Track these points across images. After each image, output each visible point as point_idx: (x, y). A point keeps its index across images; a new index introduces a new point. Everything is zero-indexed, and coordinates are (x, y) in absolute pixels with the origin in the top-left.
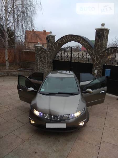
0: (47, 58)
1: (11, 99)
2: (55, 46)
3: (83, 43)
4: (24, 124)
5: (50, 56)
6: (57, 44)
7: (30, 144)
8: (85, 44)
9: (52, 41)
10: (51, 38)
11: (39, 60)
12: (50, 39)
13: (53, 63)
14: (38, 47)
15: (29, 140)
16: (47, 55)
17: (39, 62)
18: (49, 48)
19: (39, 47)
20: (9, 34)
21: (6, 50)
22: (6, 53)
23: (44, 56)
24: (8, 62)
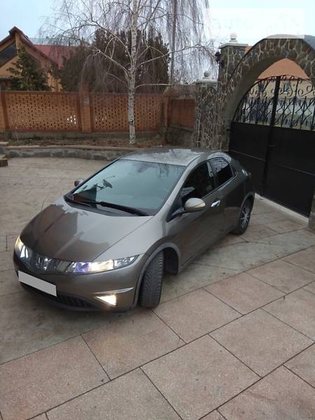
2: (234, 79)
3: (306, 62)
5: (223, 109)
6: (239, 71)
8: (309, 64)
9: (231, 63)
11: (201, 121)
13: (228, 132)
17: (200, 129)
18: (223, 85)
19: (205, 84)
20: (139, 54)
21: (131, 95)
22: (131, 103)
23: (212, 111)
24: (134, 128)
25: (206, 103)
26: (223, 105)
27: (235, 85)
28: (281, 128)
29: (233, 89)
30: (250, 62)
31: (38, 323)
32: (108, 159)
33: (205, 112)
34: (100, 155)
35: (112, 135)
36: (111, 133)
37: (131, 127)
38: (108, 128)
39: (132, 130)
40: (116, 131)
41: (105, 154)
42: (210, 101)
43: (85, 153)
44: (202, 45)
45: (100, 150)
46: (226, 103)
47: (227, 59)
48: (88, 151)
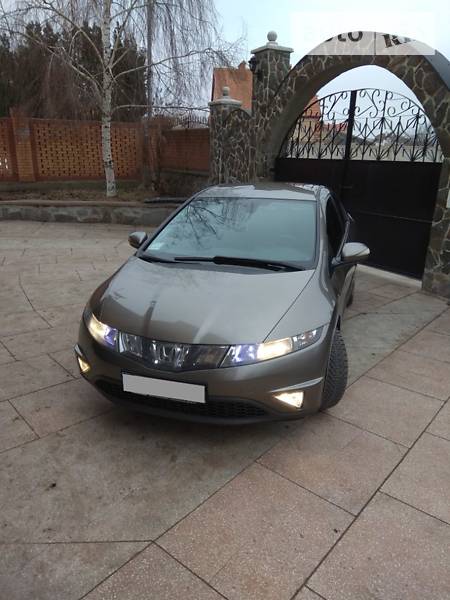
0: (253, 152)
1: (78, 291)
2: (282, 96)
3: (405, 68)
4: (71, 378)
5: (263, 140)
6: (291, 85)
7: (53, 450)
8: (411, 71)
9: (272, 74)
10: (271, 59)
11: (223, 160)
12: (265, 66)
13: (273, 173)
14: (220, 104)
15: (58, 435)
16: (252, 138)
17: (223, 171)
18: (262, 106)
19: (225, 105)
20: (116, 59)
21: (106, 122)
22: (106, 134)
23: (242, 144)
24: (112, 171)
25: (231, 133)
26: (263, 133)
27: (284, 104)
28: (362, 161)
29: (280, 110)
30: (309, 72)
31: (169, 456)
32: (79, 219)
33: (230, 146)
34: (64, 213)
35: (69, 185)
36: (67, 182)
37: (108, 170)
38: (63, 174)
39: (110, 175)
40: (74, 178)
41: (74, 211)
42: (238, 130)
43: (39, 211)
44: (215, 49)
45: (64, 206)
46: (268, 130)
47: (267, 68)
48: (45, 209)
